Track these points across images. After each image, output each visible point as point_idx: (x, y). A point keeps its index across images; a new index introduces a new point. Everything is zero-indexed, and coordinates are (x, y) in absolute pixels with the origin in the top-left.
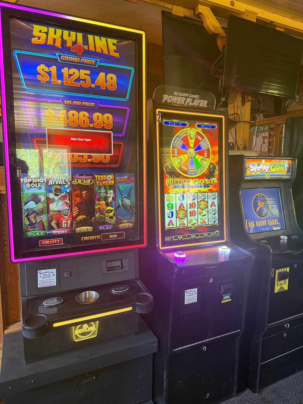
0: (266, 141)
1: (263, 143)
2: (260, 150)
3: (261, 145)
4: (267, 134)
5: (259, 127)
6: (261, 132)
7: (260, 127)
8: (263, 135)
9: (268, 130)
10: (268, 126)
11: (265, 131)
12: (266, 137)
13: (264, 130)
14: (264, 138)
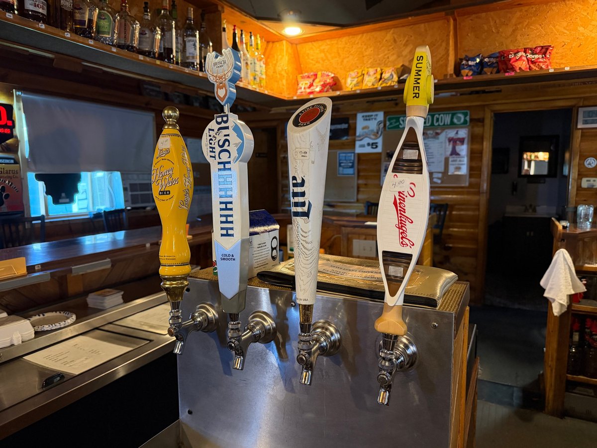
0: (463, 149)
1: (451, 154)
2: (442, 169)
3: (447, 160)
4: (463, 133)
5: (437, 116)
6: (445, 127)
7: (439, 115)
8: (452, 133)
9: (465, 122)
10: (466, 115)
11: (455, 124)
12: (462, 141)
13: (452, 123)
14: (454, 141)
